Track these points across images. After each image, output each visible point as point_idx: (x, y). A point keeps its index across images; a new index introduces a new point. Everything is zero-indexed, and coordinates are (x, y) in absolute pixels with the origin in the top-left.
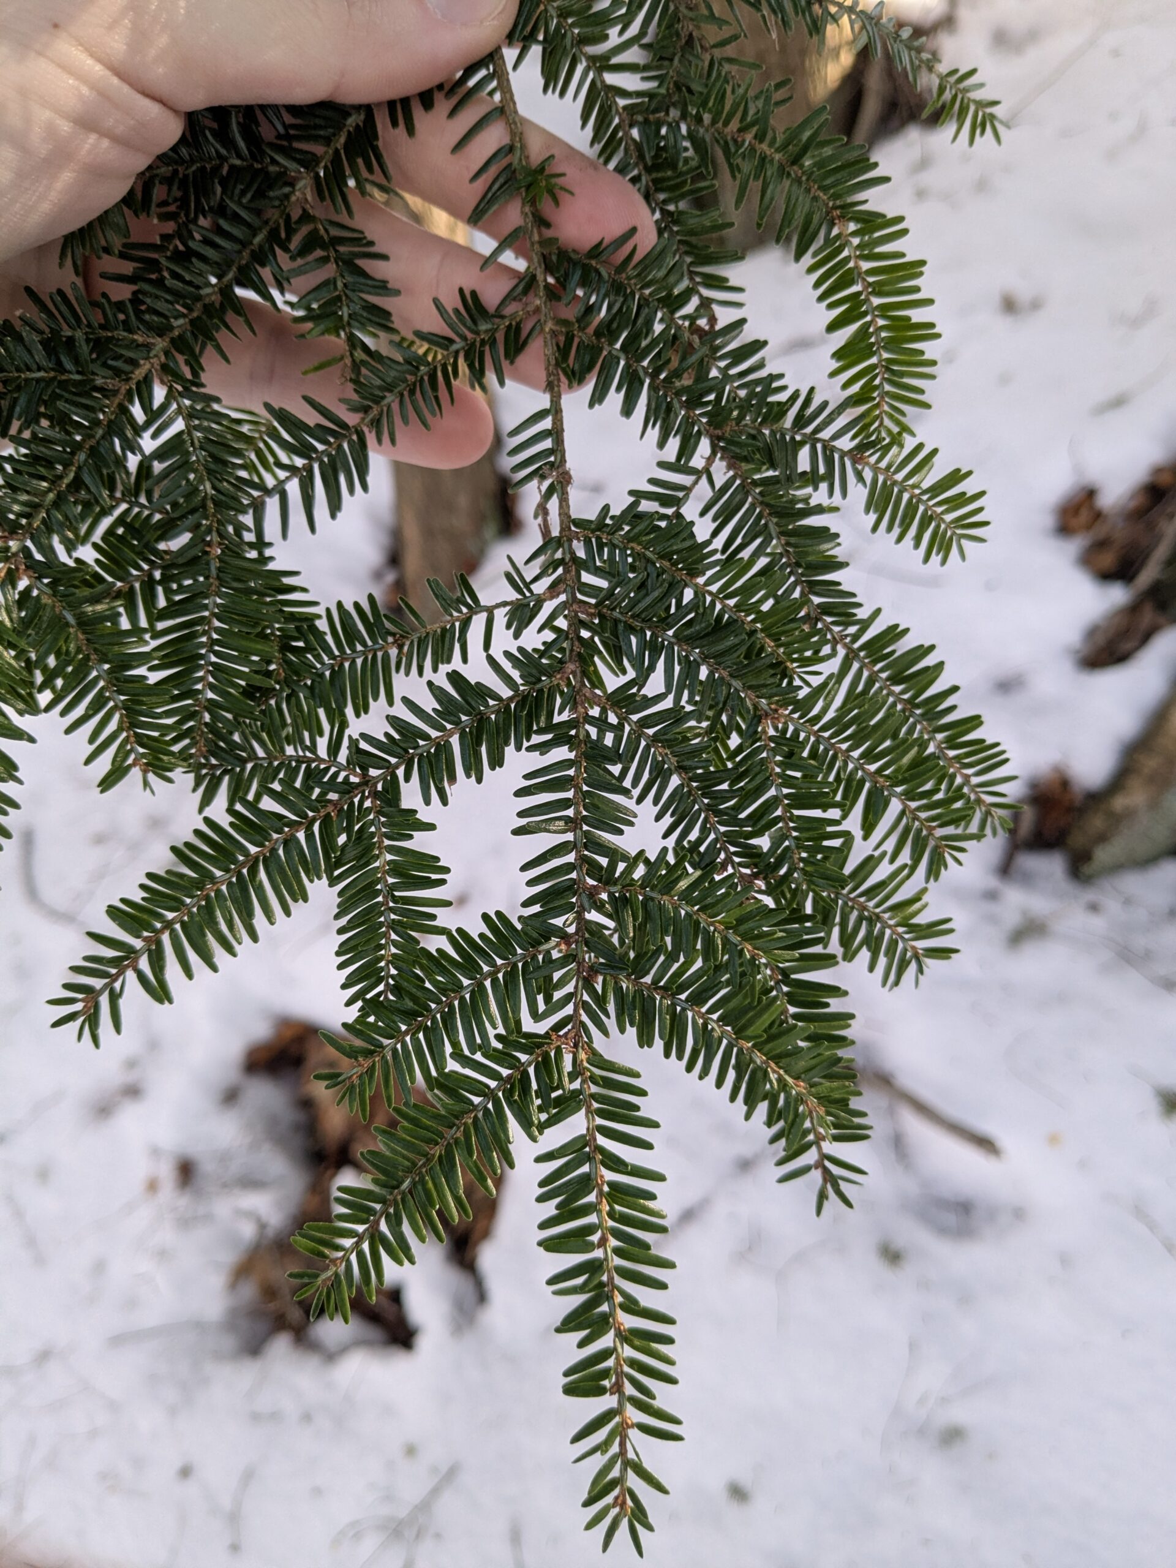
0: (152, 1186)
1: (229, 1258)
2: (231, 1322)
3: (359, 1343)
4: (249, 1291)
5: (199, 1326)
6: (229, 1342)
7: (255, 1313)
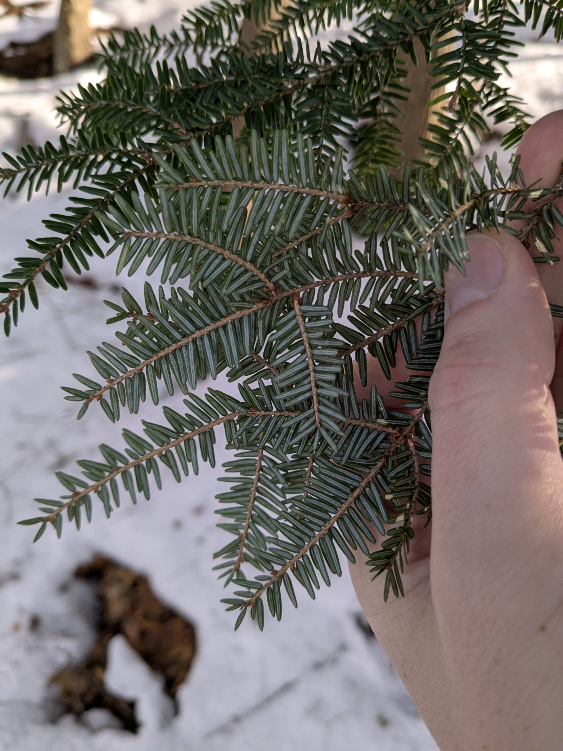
0: (16, 627)
1: (49, 671)
2: (44, 705)
3: (108, 727)
4: (57, 690)
5: (27, 704)
6: (41, 715)
7: (58, 702)
